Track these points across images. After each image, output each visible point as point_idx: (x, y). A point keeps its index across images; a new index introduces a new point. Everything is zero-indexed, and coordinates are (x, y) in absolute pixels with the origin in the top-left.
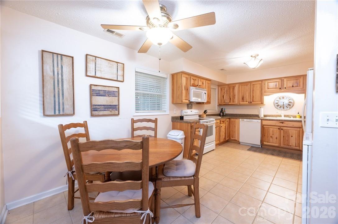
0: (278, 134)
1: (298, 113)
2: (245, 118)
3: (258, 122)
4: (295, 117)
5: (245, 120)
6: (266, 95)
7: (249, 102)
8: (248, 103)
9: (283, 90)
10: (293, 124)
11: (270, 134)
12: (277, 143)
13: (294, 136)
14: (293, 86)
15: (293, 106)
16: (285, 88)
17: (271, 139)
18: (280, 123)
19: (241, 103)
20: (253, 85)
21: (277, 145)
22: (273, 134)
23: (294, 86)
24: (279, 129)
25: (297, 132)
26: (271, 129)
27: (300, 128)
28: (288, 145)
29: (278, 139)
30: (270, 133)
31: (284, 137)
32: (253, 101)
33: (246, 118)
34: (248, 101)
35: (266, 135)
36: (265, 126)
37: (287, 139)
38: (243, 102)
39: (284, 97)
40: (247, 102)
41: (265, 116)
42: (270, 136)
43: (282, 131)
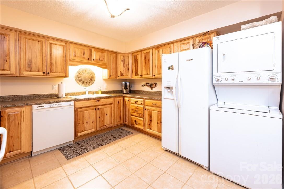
0: (94, 116)
1: (100, 89)
2: (43, 101)
3: (70, 105)
4: (97, 93)
5: (46, 106)
6: (72, 65)
7: (44, 73)
8: (41, 74)
9: (90, 62)
10: (107, 101)
11: (85, 119)
12: (93, 128)
13: (108, 114)
14: (99, 59)
15: (94, 81)
16: (93, 60)
17: (87, 125)
18: (96, 101)
19: (26, 73)
20: (51, 44)
21: (93, 130)
22: (89, 118)
23: (101, 59)
24: (95, 109)
25: (110, 108)
26: (86, 112)
27: (111, 104)
28: (104, 126)
29: (94, 122)
30: (85, 117)
31: (99, 118)
32: (51, 72)
33: (47, 101)
34: (41, 70)
35: (81, 122)
36: (79, 110)
37: (102, 119)
38: (30, 71)
39: (86, 70)
40: (39, 71)
41: (67, 95)
42: (86, 122)
43: (98, 111)
